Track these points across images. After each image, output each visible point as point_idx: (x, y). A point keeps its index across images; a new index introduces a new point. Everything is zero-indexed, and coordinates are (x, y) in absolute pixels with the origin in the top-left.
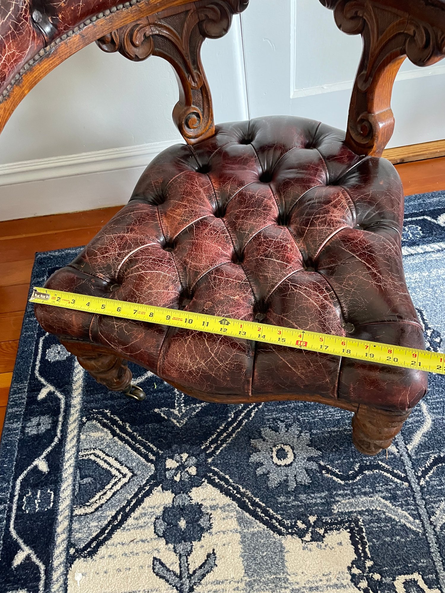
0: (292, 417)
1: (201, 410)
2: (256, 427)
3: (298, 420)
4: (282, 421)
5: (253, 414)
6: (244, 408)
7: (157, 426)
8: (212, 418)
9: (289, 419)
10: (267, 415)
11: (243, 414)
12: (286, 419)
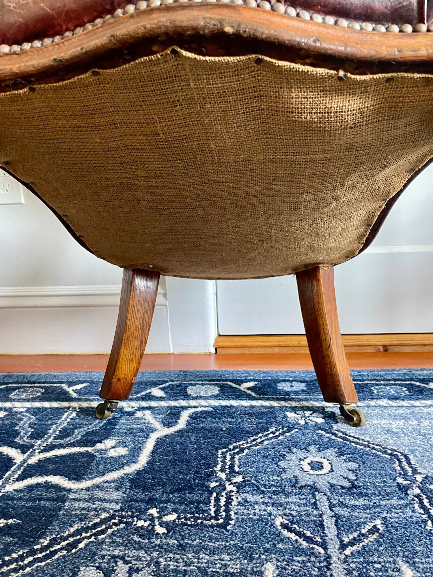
0: (149, 559)
2: (74, 564)
3: (158, 563)
4: (126, 562)
5: (81, 545)
6: (72, 535)
9: (140, 561)
10: (106, 549)
11: (64, 543)
12: (135, 560)
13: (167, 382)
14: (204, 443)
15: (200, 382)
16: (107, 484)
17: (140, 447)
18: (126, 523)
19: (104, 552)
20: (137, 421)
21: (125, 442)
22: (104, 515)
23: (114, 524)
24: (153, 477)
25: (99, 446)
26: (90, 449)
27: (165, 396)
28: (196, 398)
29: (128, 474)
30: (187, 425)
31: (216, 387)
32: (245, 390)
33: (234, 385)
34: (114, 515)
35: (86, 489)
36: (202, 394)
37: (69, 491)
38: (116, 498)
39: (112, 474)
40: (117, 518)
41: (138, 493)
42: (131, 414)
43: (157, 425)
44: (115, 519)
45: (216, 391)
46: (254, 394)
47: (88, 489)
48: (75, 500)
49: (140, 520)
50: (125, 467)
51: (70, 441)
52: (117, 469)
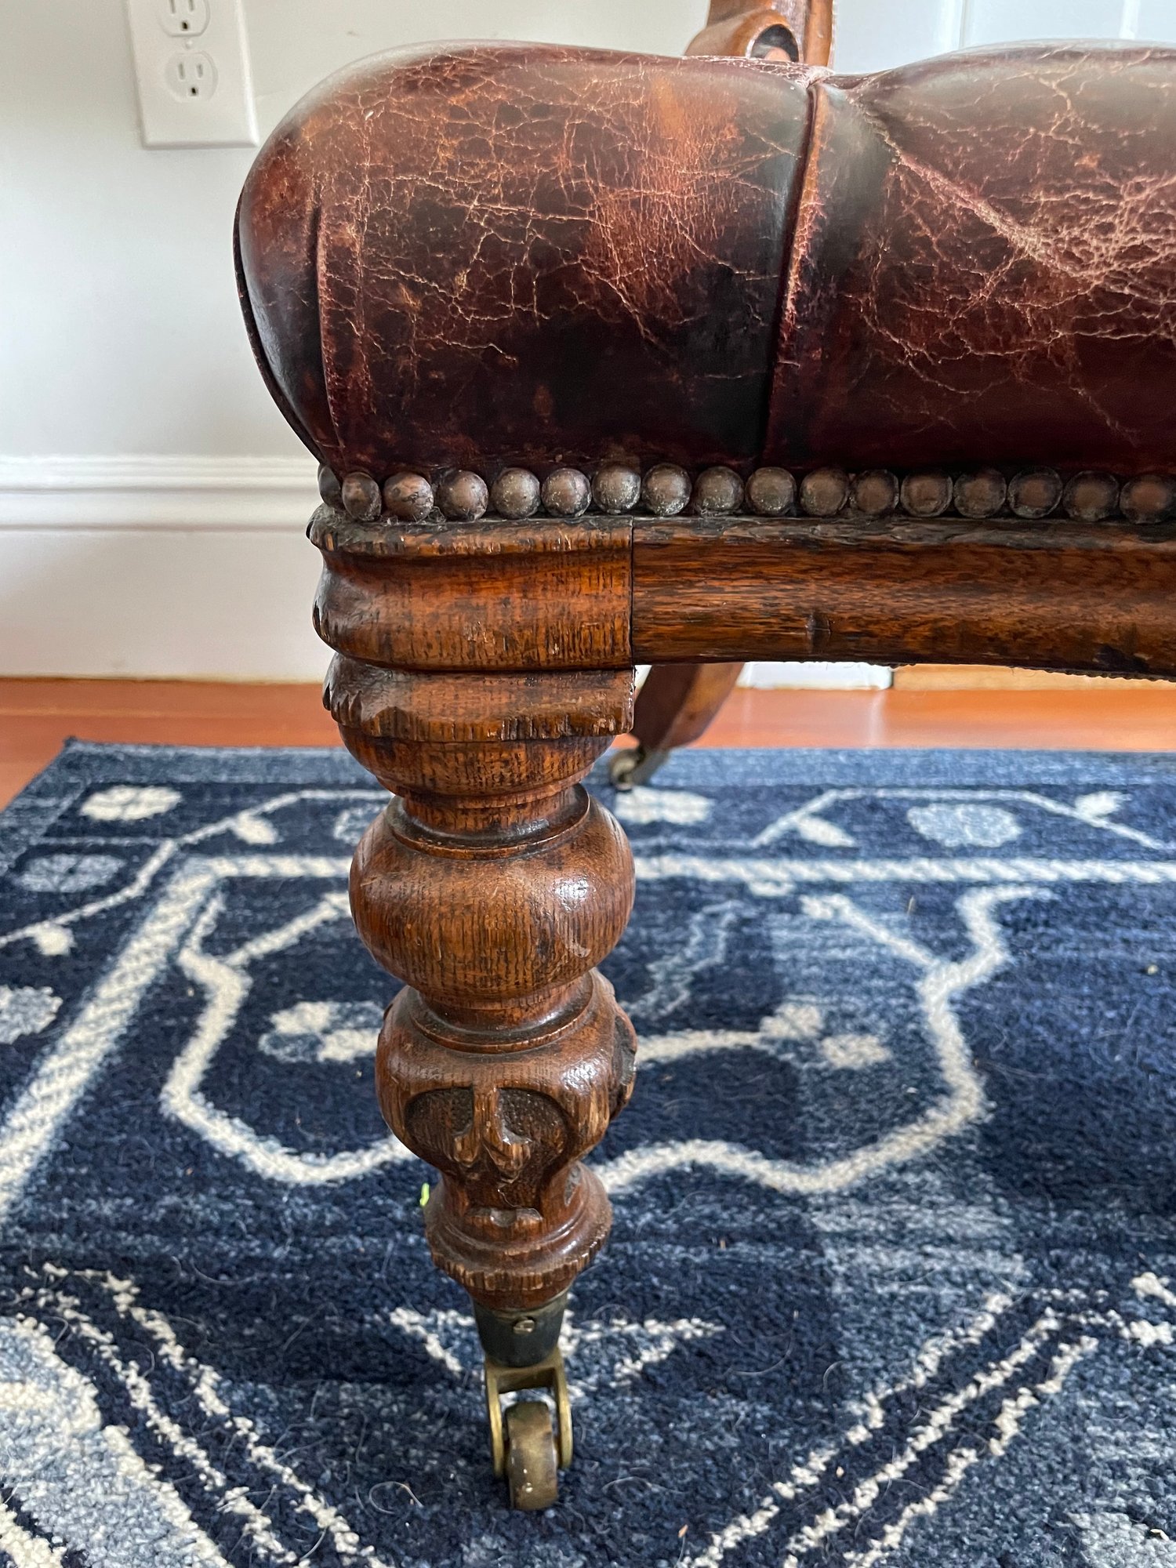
1: (675, 1352)
2: (1039, 1503)
5: (1008, 1424)
6: (944, 1382)
7: (386, 1401)
8: (742, 1408)
10: (1107, 1440)
11: (942, 1416)
13: (819, 791)
14: (1124, 1023)
15: (931, 795)
16: (911, 1178)
17: (916, 1033)
18: (1096, 1332)
19: (1112, 1453)
20: (827, 932)
21: (850, 1016)
22: (997, 1302)
23: (1055, 1337)
24: (1050, 1151)
25: (775, 1027)
26: (750, 1039)
27: (849, 842)
28: (965, 852)
29: (957, 1139)
30: (1014, 954)
31: (999, 812)
32: (1103, 823)
33: (1050, 805)
34: (1028, 1300)
35: (852, 1195)
36: (970, 837)
37: (798, 1199)
38: (981, 1229)
39: (902, 1139)
40: (1049, 1311)
41: (1045, 1211)
42: (790, 906)
43: (910, 951)
44: (1042, 1314)
45: (1009, 828)
46: (1146, 841)
47: (861, 1195)
48: (851, 1237)
49: (1137, 1319)
50: (932, 1113)
51: (659, 1005)
52: (904, 1121)
